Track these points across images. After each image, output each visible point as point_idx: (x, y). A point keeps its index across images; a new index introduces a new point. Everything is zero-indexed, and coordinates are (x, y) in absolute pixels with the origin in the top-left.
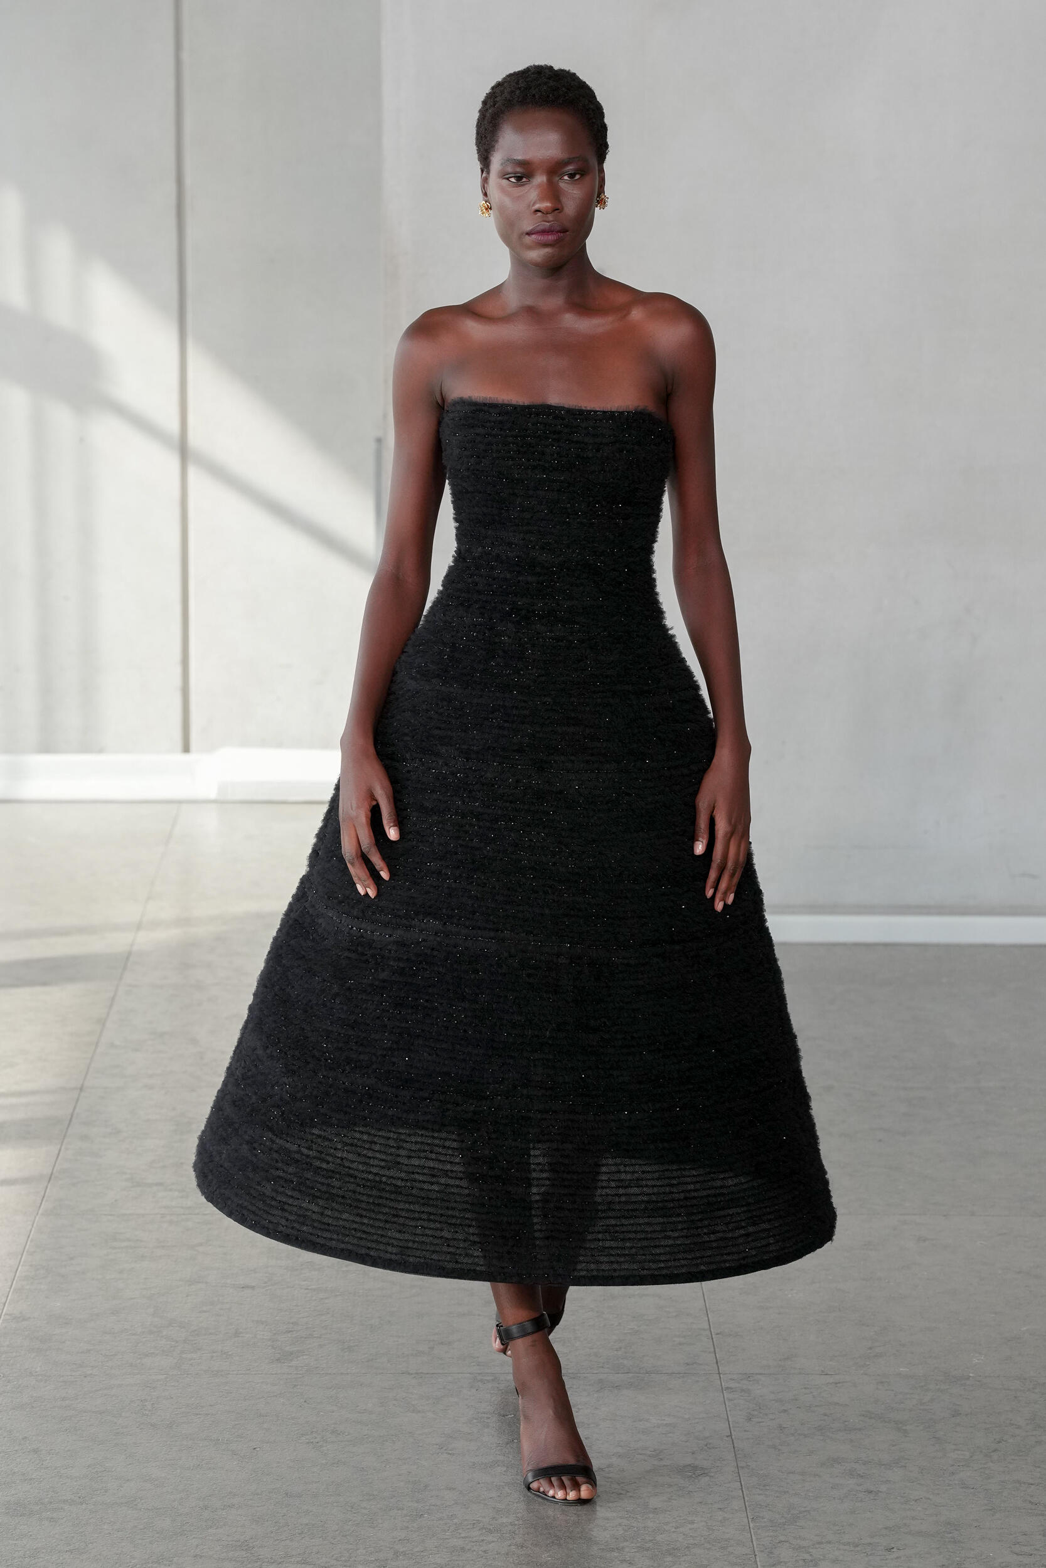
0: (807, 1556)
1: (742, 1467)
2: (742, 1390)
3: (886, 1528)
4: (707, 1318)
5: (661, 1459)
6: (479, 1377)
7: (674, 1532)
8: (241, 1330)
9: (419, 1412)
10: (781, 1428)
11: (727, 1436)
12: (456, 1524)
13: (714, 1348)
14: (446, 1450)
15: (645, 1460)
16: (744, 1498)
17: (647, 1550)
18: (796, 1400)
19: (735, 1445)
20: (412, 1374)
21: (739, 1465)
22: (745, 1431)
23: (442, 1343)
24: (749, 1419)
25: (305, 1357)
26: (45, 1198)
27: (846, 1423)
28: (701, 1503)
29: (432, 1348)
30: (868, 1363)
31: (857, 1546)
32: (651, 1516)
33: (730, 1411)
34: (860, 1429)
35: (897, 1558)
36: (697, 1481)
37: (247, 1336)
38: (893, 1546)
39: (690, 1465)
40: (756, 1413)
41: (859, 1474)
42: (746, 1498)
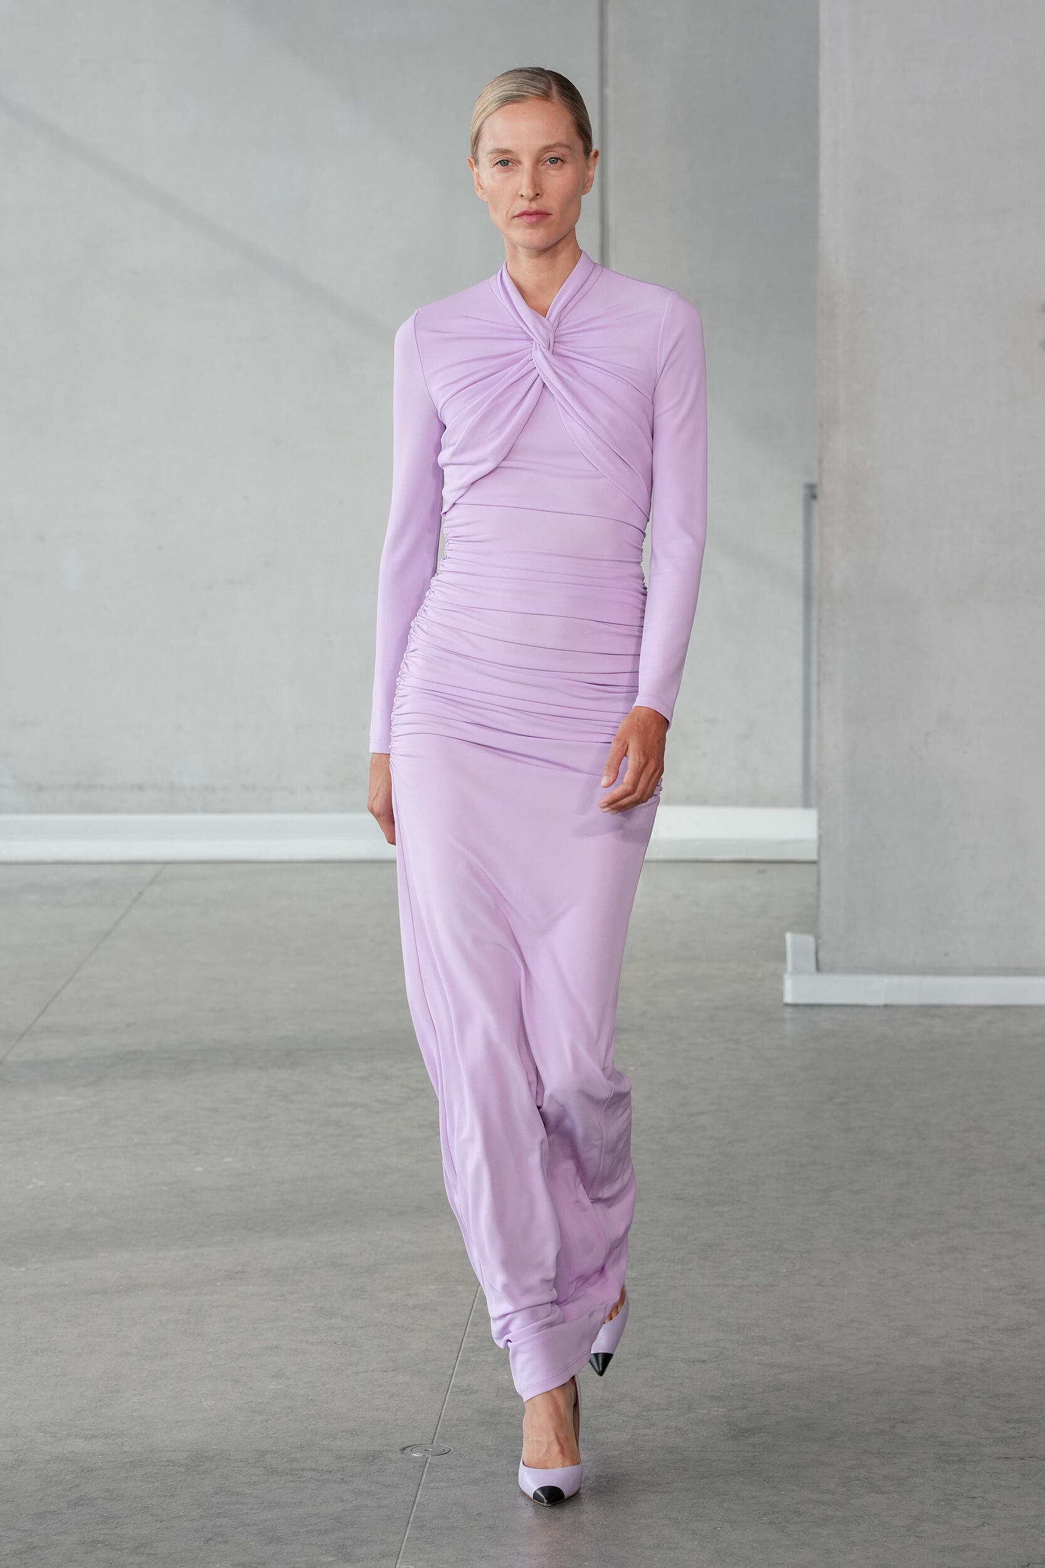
8: (694, 1406)
14: (914, 1532)
20: (874, 1453)
25: (761, 1435)
37: (701, 1411)
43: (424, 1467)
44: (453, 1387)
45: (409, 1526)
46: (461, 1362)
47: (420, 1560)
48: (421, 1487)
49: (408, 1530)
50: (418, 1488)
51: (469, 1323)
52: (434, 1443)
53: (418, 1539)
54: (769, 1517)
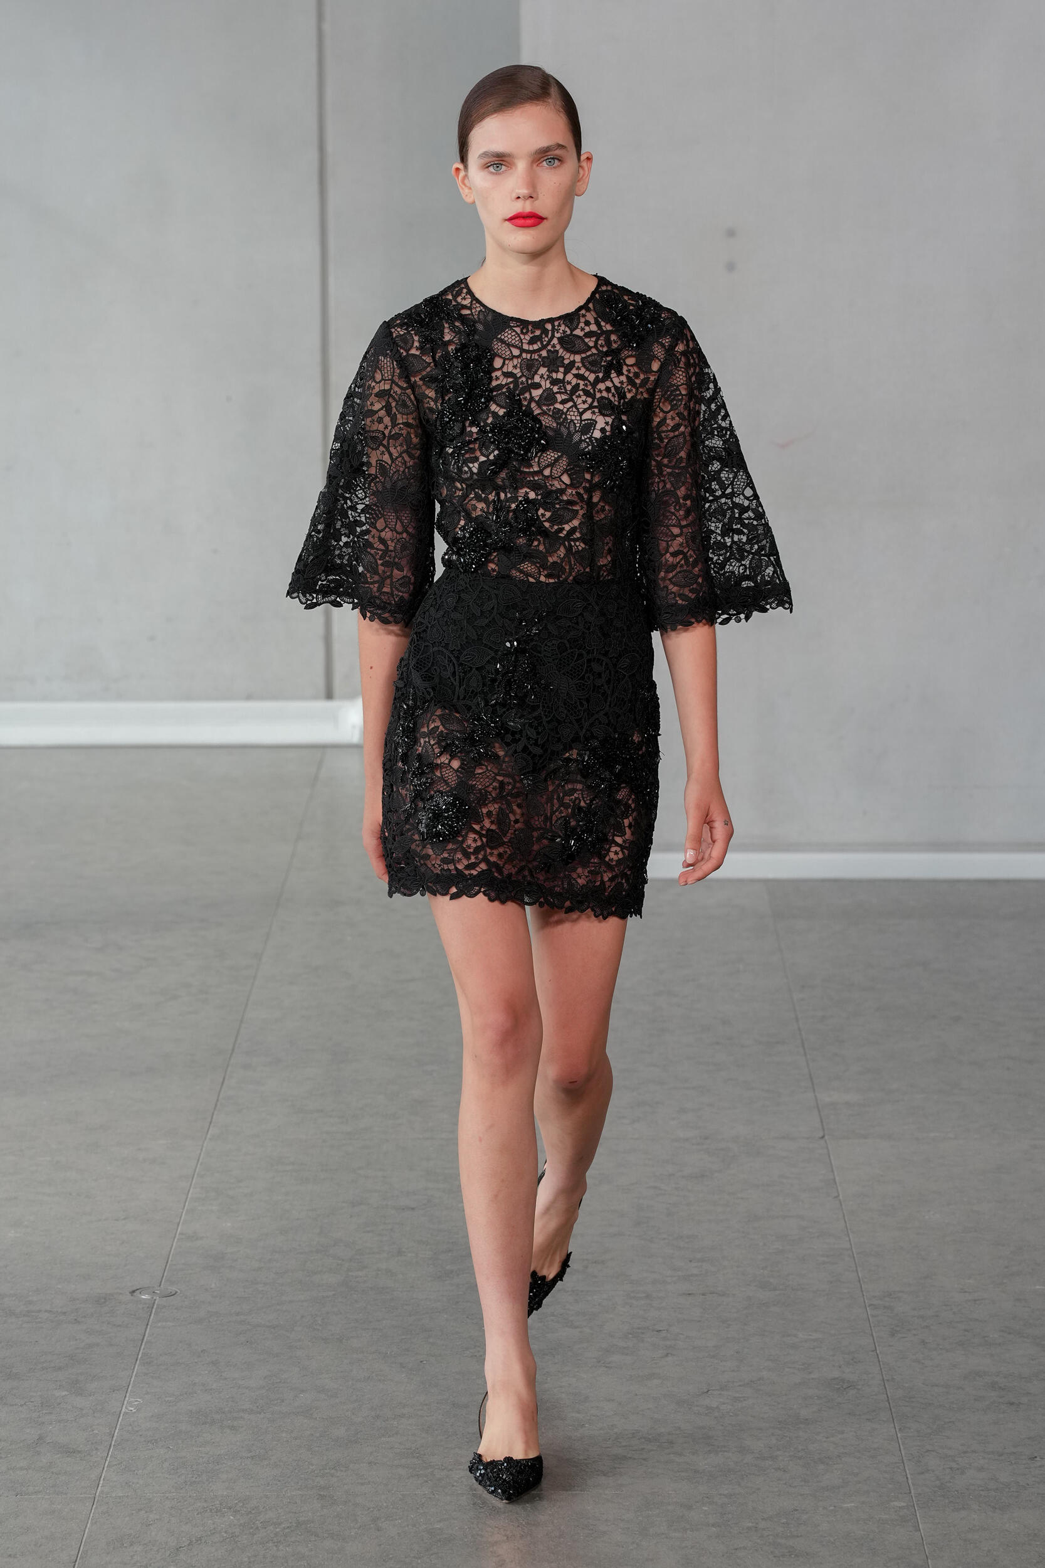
0: (954, 1465)
1: (888, 1380)
2: (885, 1307)
3: (1029, 1438)
4: (847, 1239)
5: (810, 1373)
6: (632, 1295)
7: (825, 1442)
8: (404, 1250)
9: (576, 1327)
10: (923, 1342)
11: (873, 1351)
12: (616, 1433)
13: (856, 1267)
14: (603, 1363)
15: (794, 1373)
16: (891, 1409)
17: (800, 1458)
18: (937, 1316)
19: (880, 1360)
21: (885, 1378)
22: (890, 1346)
23: (595, 1262)
24: (893, 1335)
26: (212, 1124)
27: (986, 1339)
28: (850, 1414)
29: (587, 1267)
30: (1005, 1281)
31: (1001, 1455)
32: (802, 1426)
33: (874, 1327)
34: (1000, 1344)
35: (1040, 1466)
36: (845, 1393)
37: (410, 1255)
38: (1036, 1455)
39: (837, 1378)
40: (898, 1329)
41: (1000, 1387)
42: (893, 1410)
43: (153, 1308)
44: (180, 1234)
45: (138, 1362)
46: (187, 1210)
47: (147, 1393)
48: (149, 1327)
49: (137, 1366)
50: (147, 1327)
51: (195, 1176)
52: (162, 1286)
53: (146, 1374)
54: (471, 1351)
